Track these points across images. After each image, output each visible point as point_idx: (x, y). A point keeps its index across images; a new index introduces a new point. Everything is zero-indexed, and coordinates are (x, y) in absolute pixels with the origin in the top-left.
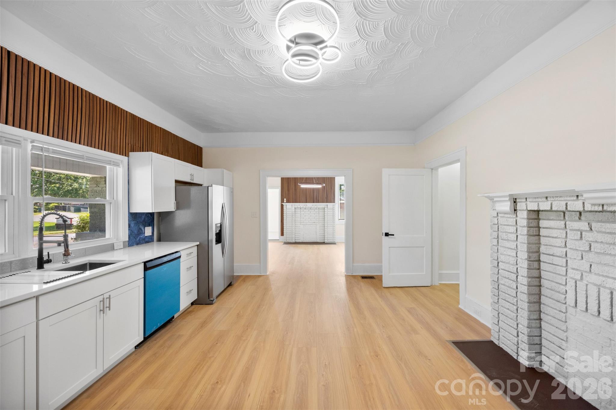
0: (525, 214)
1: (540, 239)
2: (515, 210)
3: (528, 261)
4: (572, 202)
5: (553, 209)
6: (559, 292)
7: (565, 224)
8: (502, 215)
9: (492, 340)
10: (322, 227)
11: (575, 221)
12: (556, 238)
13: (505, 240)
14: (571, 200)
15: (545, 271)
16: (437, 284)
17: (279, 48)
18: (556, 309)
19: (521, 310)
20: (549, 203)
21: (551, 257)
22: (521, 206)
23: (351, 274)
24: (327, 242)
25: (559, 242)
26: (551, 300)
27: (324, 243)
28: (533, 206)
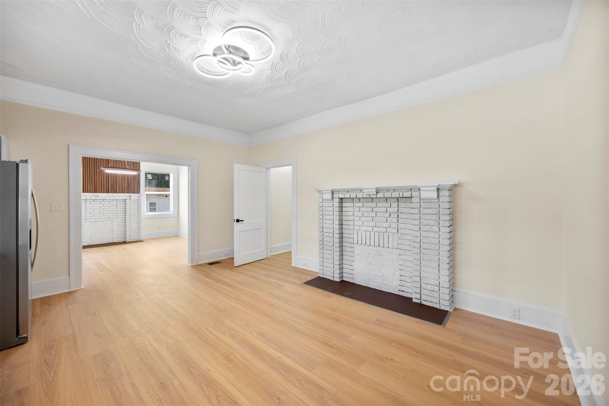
0: (338, 200)
1: (342, 213)
2: (333, 198)
3: (339, 225)
4: (359, 194)
5: (351, 197)
6: (351, 238)
7: (354, 204)
8: (325, 201)
9: (319, 276)
10: (122, 223)
11: (358, 203)
12: (350, 211)
13: (327, 215)
14: (358, 193)
15: (345, 229)
16: (270, 256)
17: (205, 43)
18: (349, 247)
19: (335, 252)
20: (349, 194)
21: (348, 221)
22: (336, 196)
23: (196, 264)
24: (130, 241)
25: (351, 214)
26: (347, 243)
27: (125, 243)
28: (341, 196)
